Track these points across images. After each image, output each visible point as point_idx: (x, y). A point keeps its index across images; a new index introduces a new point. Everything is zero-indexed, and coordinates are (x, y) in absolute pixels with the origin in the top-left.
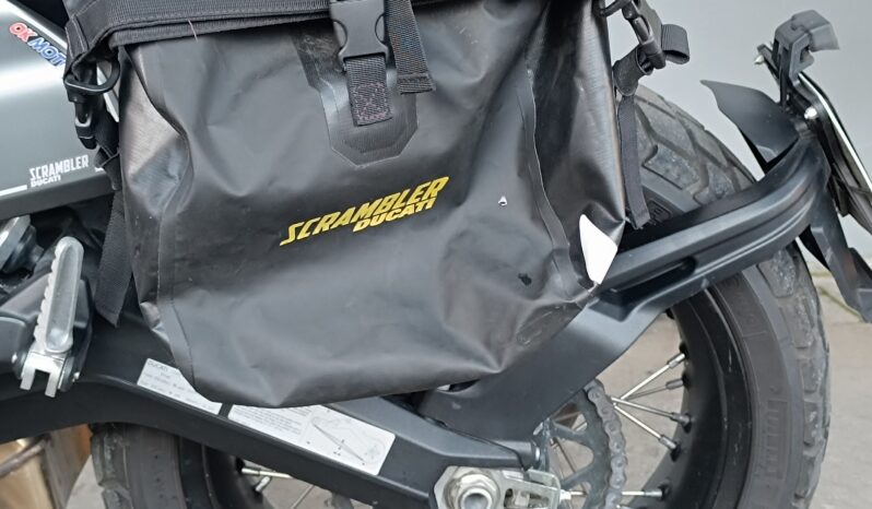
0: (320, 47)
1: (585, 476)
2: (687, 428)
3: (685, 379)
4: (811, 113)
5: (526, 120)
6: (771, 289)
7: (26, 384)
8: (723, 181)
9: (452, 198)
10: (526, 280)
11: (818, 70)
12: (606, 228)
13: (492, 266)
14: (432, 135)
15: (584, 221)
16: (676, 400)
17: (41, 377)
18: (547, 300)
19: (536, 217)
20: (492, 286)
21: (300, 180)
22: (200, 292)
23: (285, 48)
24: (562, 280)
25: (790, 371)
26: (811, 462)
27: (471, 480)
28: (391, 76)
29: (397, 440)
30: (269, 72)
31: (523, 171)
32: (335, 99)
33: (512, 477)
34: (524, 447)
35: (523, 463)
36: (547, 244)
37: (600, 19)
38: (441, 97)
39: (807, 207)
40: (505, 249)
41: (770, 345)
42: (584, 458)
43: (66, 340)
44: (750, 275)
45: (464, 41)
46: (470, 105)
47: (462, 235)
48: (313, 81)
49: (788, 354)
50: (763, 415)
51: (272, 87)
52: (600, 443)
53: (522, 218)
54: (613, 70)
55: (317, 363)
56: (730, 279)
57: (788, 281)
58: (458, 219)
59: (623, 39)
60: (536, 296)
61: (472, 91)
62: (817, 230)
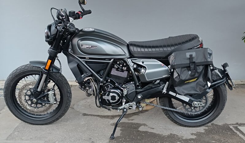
0: (189, 68)
1: (205, 103)
2: (213, 99)
3: (213, 95)
4: (226, 72)
5: (203, 74)
6: (222, 87)
7: (163, 93)
8: (218, 78)
9: (197, 80)
10: (203, 86)
11: (227, 68)
12: (210, 83)
13: (200, 85)
14: (197, 75)
15: (208, 82)
16: (212, 97)
17: (164, 92)
18: (205, 88)
19: (204, 81)
20: (200, 87)
21: (187, 78)
22: (178, 87)
23: (186, 68)
24: (206, 86)
25: (223, 94)
26: (225, 103)
27: (195, 103)
28: (194, 71)
29: (190, 99)
30: (185, 70)
31: (203, 77)
32: (190, 72)
33: (199, 102)
34: (200, 100)
35: (200, 101)
36: (205, 83)
37: (210, 67)
38: (198, 73)
39: (225, 81)
40: (201, 84)
41: (222, 92)
42: (205, 101)
43: (166, 90)
44: (220, 86)
45: (200, 68)
46: (200, 73)
47: (197, 82)
48: (188, 71)
49: (223, 93)
50: (221, 98)
51: (185, 71)
52: (206, 100)
53: (203, 81)
54: (211, 70)
55: (186, 92)
56: (219, 86)
57: (224, 87)
58: (197, 81)
59: (212, 68)
60: (204, 87)
61: (200, 72)
62: (226, 82)
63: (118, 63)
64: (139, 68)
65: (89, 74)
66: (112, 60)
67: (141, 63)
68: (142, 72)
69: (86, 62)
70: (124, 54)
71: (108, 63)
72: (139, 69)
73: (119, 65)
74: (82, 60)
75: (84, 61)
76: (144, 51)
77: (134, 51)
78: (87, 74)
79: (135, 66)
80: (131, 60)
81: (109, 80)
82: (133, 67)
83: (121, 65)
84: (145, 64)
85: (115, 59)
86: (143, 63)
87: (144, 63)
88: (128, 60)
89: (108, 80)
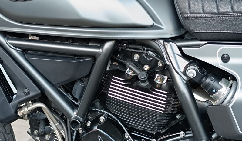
63: (136, 57)
64: (208, 80)
65: (32, 94)
66: (108, 45)
67: (216, 61)
68: (222, 97)
69: (25, 51)
70: (150, 22)
71: (94, 56)
72: (209, 84)
73: (140, 64)
74: (9, 41)
75: (16, 46)
76: (230, 10)
77: (191, 13)
78: (26, 91)
79: (192, 72)
80: (180, 48)
81: (102, 119)
82: (185, 73)
83: (147, 67)
84: (234, 67)
85: (119, 42)
86: (225, 59)
87: (232, 61)
88: (168, 46)
89: (98, 118)
